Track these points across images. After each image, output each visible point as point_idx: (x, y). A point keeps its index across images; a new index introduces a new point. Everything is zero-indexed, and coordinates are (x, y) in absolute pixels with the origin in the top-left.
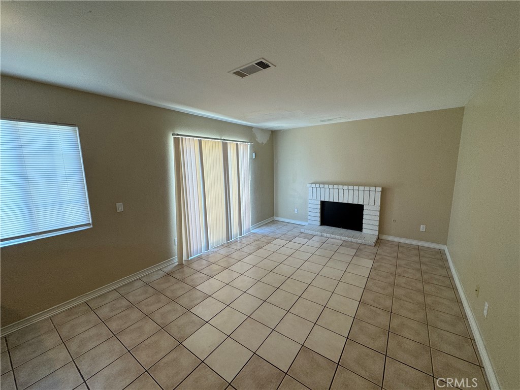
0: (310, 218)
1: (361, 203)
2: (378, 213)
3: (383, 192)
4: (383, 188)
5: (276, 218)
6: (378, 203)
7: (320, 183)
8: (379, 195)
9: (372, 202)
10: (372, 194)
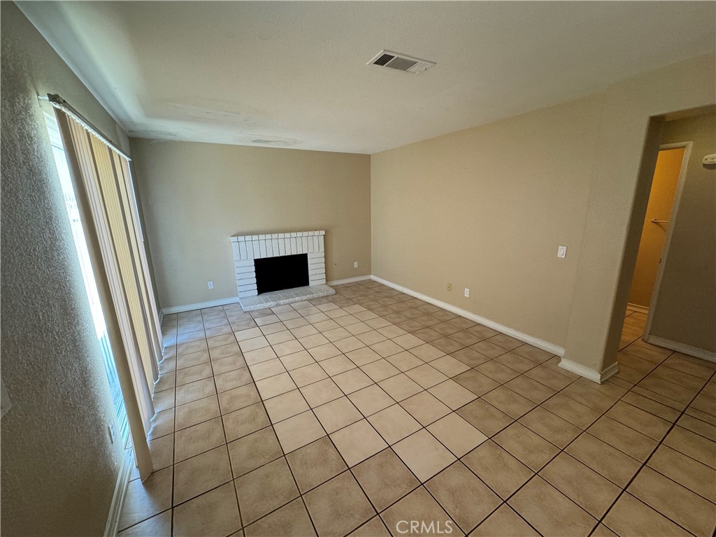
0: (240, 289)
1: (306, 252)
2: (323, 260)
3: (325, 236)
4: (325, 232)
6: (323, 248)
8: (322, 239)
9: (316, 249)
10: (316, 239)
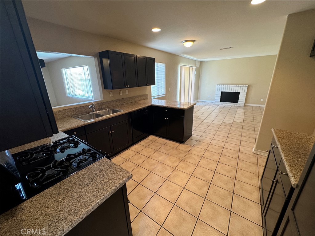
0: (215, 99)
1: (239, 92)
2: (245, 95)
3: (248, 87)
4: (248, 86)
5: (199, 100)
6: (246, 91)
7: (222, 84)
8: (247, 88)
9: (243, 91)
10: (244, 88)
